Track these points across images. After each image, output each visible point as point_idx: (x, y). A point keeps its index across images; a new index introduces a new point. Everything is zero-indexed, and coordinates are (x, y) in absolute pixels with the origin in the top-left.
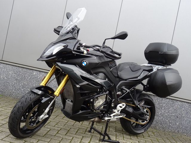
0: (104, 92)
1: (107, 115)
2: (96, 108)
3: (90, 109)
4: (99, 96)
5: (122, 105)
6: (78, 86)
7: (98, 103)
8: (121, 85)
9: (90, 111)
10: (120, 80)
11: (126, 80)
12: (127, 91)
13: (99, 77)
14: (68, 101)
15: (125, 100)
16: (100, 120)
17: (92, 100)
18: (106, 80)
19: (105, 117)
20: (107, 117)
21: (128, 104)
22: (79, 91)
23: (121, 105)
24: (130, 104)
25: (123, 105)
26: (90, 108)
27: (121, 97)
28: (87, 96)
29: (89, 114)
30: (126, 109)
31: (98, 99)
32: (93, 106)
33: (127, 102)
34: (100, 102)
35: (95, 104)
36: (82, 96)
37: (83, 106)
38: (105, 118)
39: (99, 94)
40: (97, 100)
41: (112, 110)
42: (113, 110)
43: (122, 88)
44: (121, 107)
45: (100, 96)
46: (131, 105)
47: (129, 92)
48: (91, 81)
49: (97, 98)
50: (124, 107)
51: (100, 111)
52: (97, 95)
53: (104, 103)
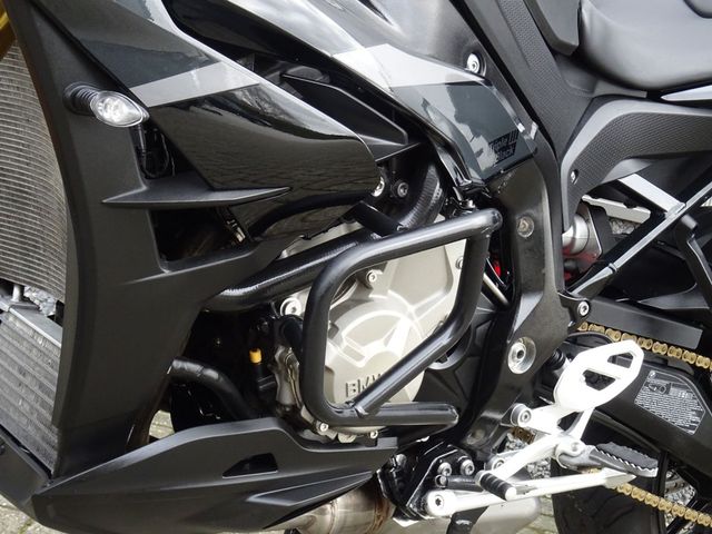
0: (440, 218)
1: (456, 469)
2: (340, 392)
3: (266, 404)
4: (379, 261)
5: (613, 359)
6: (116, 111)
7: (364, 337)
8: (608, 148)
9: (268, 425)
10: (603, 88)
11: (655, 94)
12: (657, 214)
13: (395, 27)
14: (26, 304)
15: (632, 303)
16: (373, 513)
17: (296, 304)
18: (463, 65)
19: (431, 485)
20: (448, 486)
21: (659, 349)
22: (138, 190)
23: (594, 359)
24: (674, 353)
25: (623, 360)
26: (274, 390)
27: (606, 272)
28: (241, 247)
29: (265, 462)
30: (638, 402)
31: (365, 285)
32: (312, 373)
33: (651, 327)
34: (384, 328)
35: (333, 354)
36: (172, 250)
37: (194, 367)
38: (432, 497)
39: (388, 232)
40: (356, 302)
41: (510, 416)
42: (521, 408)
43: (609, 178)
44: (596, 380)
45: (392, 264)
46: (690, 357)
47: (678, 222)
48: (296, 71)
49: (358, 277)
50: (624, 378)
51: (384, 434)
52: (360, 238)
53: (445, 340)
